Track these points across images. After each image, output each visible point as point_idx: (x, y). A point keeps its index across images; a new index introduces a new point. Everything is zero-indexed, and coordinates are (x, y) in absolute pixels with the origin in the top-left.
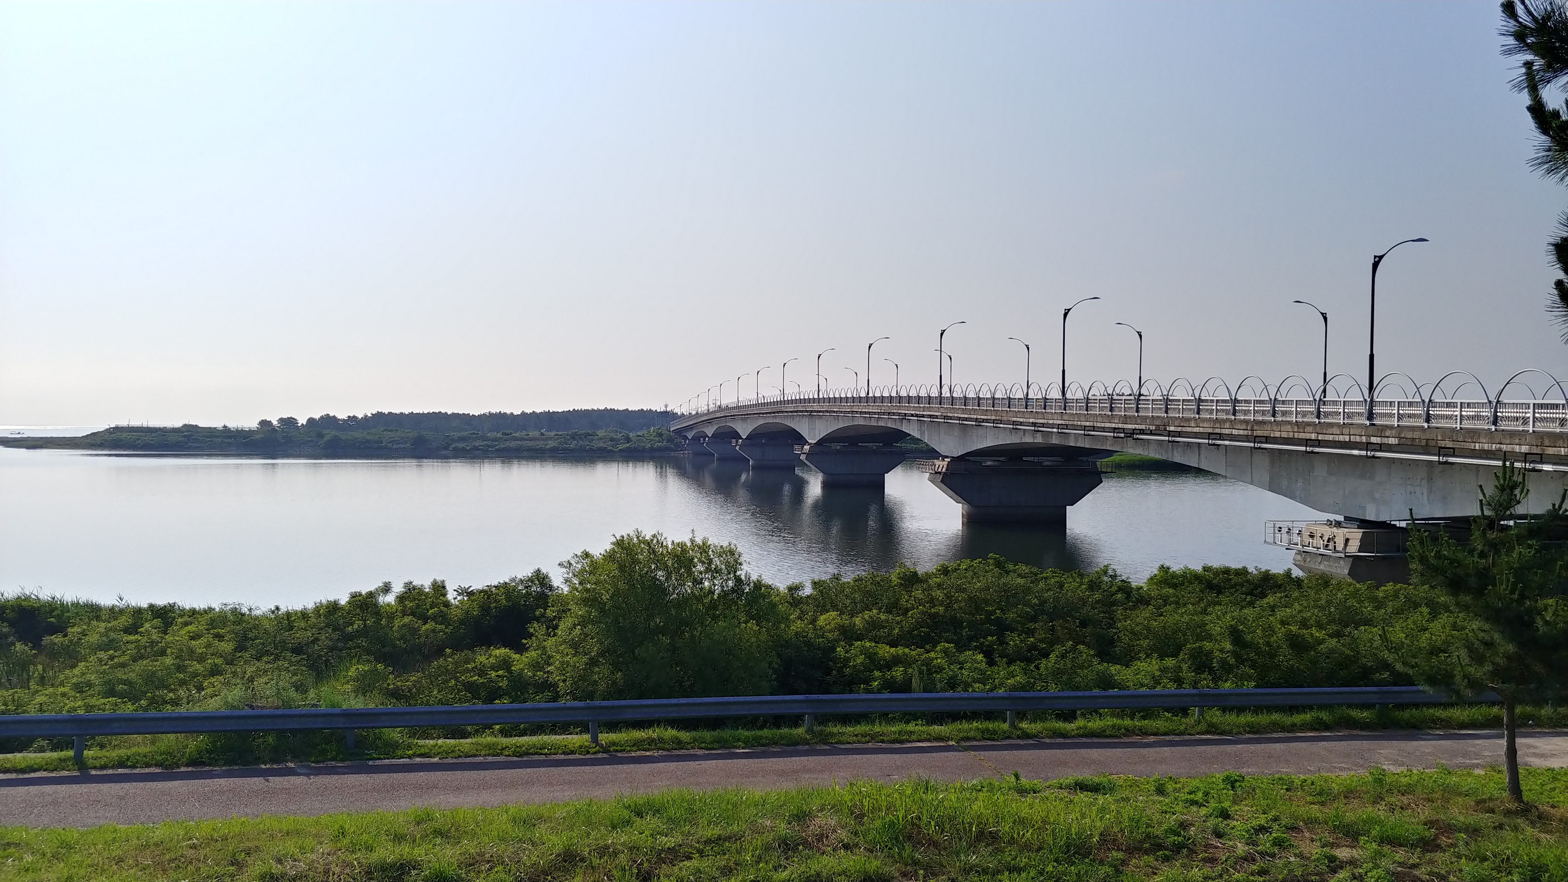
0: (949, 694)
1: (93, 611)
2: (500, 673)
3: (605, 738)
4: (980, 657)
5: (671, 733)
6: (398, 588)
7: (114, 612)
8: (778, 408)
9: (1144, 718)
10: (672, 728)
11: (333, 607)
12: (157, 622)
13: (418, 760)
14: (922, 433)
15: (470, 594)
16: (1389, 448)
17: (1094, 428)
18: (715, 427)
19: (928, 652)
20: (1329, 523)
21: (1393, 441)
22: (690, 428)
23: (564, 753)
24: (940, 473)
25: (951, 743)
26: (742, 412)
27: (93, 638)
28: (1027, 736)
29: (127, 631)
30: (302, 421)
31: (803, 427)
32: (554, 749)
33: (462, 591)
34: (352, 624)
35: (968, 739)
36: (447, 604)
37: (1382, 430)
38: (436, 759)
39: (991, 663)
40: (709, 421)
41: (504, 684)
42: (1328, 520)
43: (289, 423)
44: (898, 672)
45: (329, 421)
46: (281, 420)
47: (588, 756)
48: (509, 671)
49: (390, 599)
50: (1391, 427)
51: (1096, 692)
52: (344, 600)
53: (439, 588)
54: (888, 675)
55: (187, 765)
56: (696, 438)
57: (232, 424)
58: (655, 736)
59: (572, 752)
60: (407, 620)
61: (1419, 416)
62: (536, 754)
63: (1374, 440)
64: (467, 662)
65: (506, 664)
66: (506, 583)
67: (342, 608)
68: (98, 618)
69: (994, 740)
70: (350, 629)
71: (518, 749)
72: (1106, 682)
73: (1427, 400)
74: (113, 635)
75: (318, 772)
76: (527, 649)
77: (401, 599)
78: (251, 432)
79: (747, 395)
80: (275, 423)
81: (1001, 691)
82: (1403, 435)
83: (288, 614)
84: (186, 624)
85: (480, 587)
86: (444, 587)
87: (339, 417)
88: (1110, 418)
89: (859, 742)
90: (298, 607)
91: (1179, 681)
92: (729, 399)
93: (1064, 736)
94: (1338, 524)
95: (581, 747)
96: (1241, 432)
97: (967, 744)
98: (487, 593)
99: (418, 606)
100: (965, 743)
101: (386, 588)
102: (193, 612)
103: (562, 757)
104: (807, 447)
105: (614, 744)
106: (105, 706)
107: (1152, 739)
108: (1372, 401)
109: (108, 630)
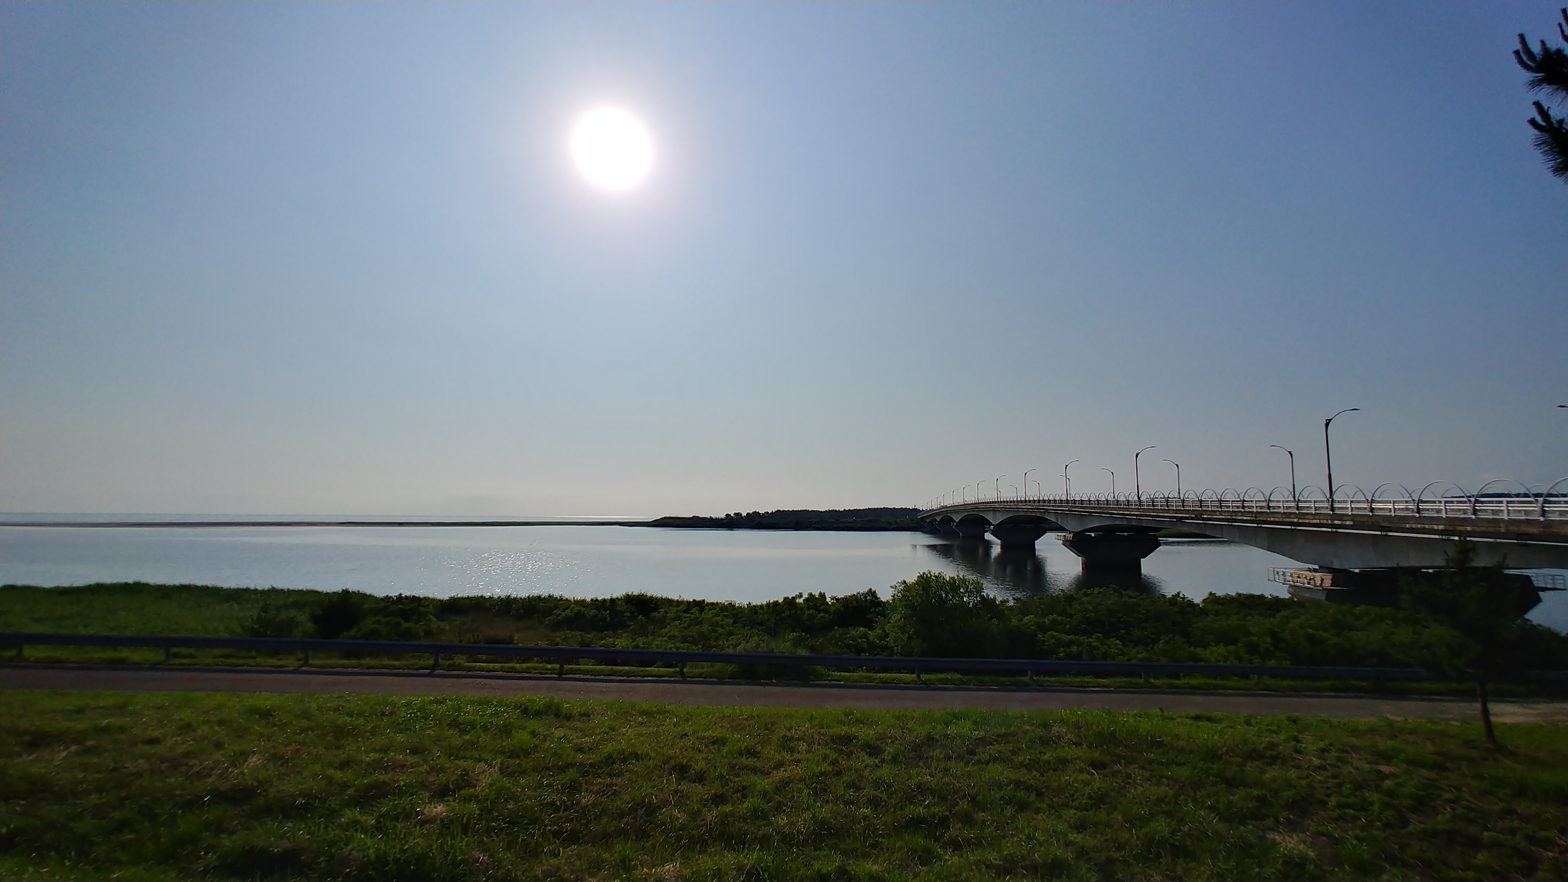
0: (1104, 662)
1: (669, 602)
2: (863, 640)
3: (924, 677)
4: (1118, 642)
5: (958, 676)
6: (805, 596)
7: (679, 603)
8: (976, 506)
9: (1222, 679)
10: (957, 673)
11: (776, 603)
12: (698, 608)
13: (833, 682)
14: (1057, 519)
15: (837, 600)
16: (1346, 527)
17: (1158, 516)
18: (941, 517)
19: (1088, 638)
20: (1309, 570)
21: (1348, 523)
22: (928, 517)
23: (905, 683)
24: (1069, 541)
25: (1112, 689)
26: (956, 509)
27: (671, 615)
28: (1154, 686)
29: (684, 612)
30: (744, 514)
31: (990, 517)
32: (899, 681)
33: (833, 598)
34: (784, 612)
35: (1120, 687)
36: (827, 603)
37: (1341, 517)
38: (842, 683)
39: (1124, 645)
40: (938, 514)
41: (865, 645)
42: (1309, 568)
43: (738, 515)
44: (1074, 649)
45: (756, 514)
46: (735, 514)
47: (917, 686)
48: (868, 640)
49: (801, 601)
50: (1347, 515)
51: (1190, 663)
52: (781, 601)
53: (822, 596)
54: (1068, 650)
55: (729, 679)
56: (931, 522)
57: (714, 516)
58: (949, 677)
59: (908, 683)
60: (811, 611)
61: (1365, 509)
62: (890, 683)
63: (1336, 522)
64: (846, 634)
65: (865, 636)
66: (854, 595)
67: (780, 604)
68: (672, 605)
69: (1136, 688)
70: (783, 615)
71: (881, 680)
72: (1196, 658)
73: (1370, 499)
74: (679, 614)
75: (787, 685)
76: (875, 629)
77: (806, 600)
78: (722, 519)
79: (958, 500)
80: (732, 515)
81: (1134, 661)
82: (1355, 520)
83: (754, 606)
84: (710, 610)
85: (843, 597)
86: (825, 596)
87: (760, 512)
88: (1168, 511)
89: (1059, 686)
90: (759, 604)
91: (1240, 660)
92: (948, 502)
93: (1177, 687)
94: (1315, 571)
95: (912, 680)
96: (1249, 518)
97: (1121, 689)
98: (846, 599)
99: (815, 605)
100: (1119, 690)
101: (801, 596)
102: (713, 604)
103: (904, 685)
104: (992, 527)
105: (929, 680)
106: (684, 648)
107: (1231, 692)
108: (1333, 501)
109: (678, 611)
